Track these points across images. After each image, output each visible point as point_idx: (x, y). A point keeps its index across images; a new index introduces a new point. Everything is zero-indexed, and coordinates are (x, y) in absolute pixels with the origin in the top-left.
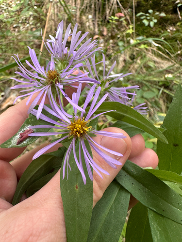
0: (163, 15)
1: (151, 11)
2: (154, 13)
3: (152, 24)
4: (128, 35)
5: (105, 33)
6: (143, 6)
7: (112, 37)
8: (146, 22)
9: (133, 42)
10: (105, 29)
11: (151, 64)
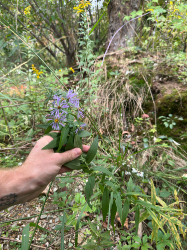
0: (181, 119)
1: (170, 115)
2: (174, 116)
3: (171, 126)
4: (152, 134)
5: (132, 130)
6: (163, 111)
7: (139, 134)
8: (166, 124)
9: (156, 140)
10: (133, 127)
11: (171, 163)
